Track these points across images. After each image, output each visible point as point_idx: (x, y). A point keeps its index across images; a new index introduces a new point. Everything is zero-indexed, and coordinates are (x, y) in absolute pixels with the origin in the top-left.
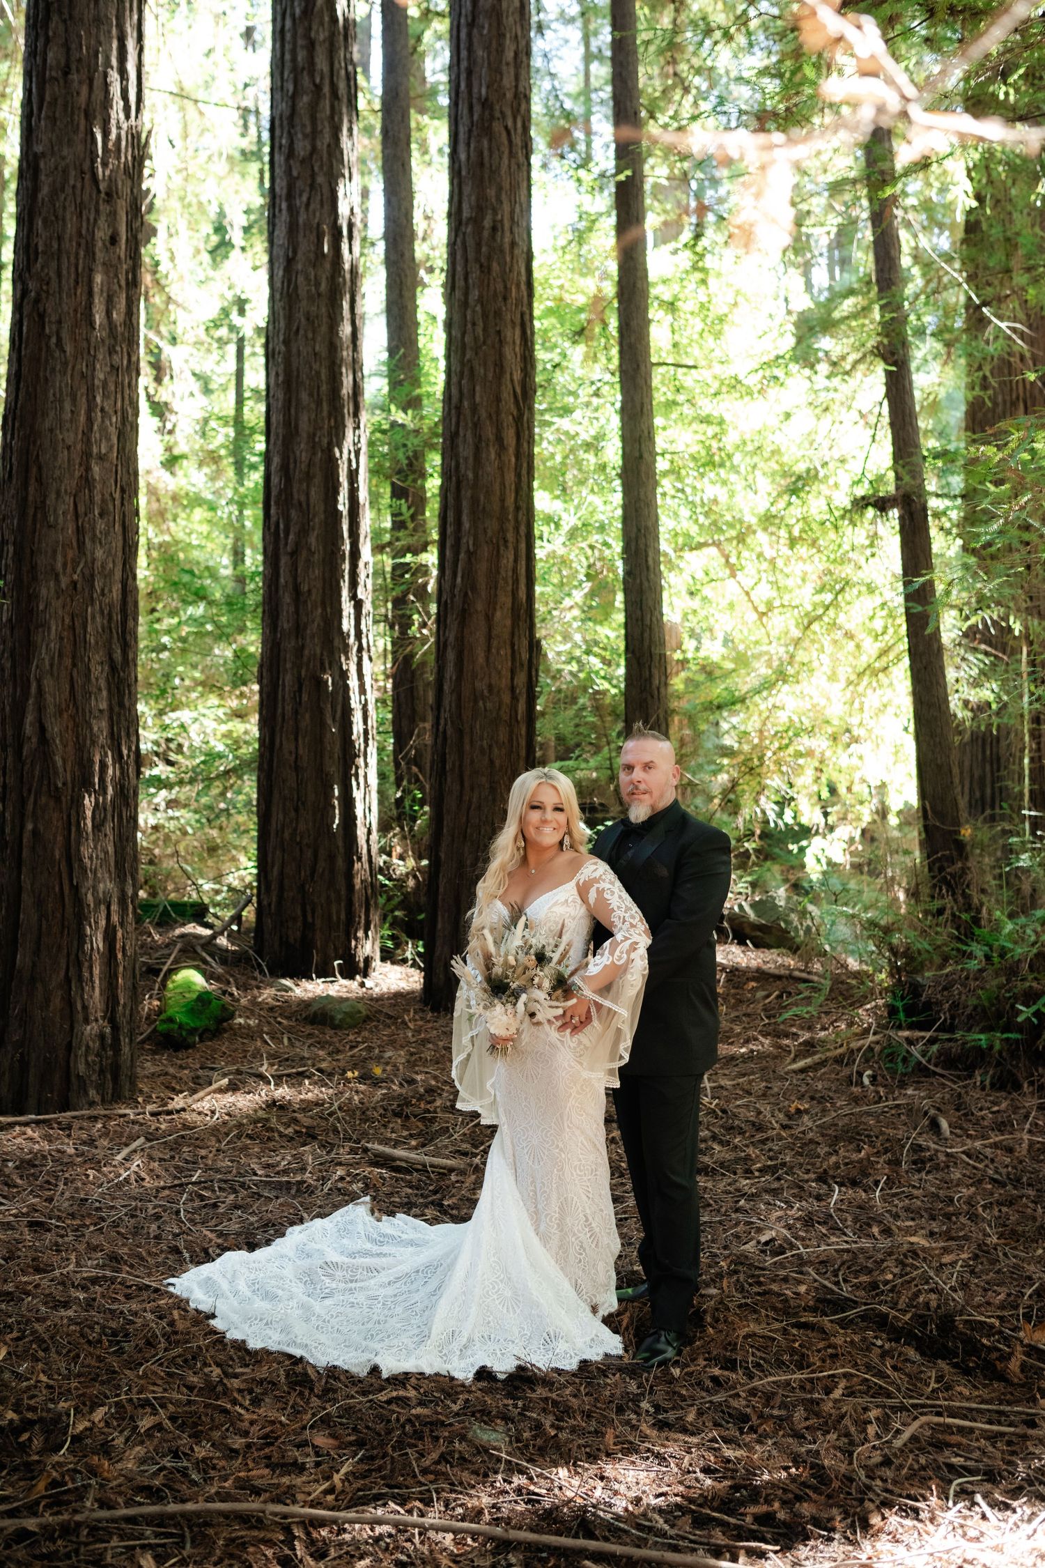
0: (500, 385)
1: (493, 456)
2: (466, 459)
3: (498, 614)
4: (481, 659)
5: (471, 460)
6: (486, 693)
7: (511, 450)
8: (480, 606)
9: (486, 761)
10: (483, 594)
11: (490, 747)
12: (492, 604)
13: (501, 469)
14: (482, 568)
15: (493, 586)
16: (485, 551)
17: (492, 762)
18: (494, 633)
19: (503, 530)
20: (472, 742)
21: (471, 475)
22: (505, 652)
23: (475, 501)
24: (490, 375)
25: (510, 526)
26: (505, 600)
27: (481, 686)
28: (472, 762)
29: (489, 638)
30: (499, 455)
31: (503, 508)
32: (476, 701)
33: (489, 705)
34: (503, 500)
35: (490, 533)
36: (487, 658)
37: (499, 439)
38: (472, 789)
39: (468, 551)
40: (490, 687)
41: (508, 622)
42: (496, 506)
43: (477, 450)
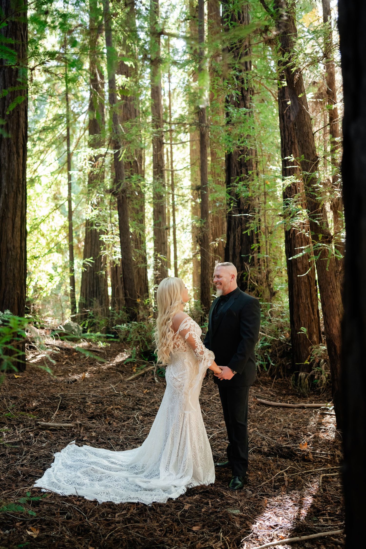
0: (18, 132)
1: (16, 159)
2: (5, 158)
3: (17, 219)
4: (10, 236)
5: (7, 159)
6: (12, 248)
7: (21, 158)
8: (10, 215)
9: (12, 275)
10: (11, 211)
11: (14, 269)
12: (14, 215)
13: (18, 164)
14: (11, 200)
15: (15, 208)
16: (12, 194)
17: (14, 275)
18: (15, 226)
19: (18, 187)
20: (6, 267)
21: (7, 165)
22: (19, 233)
23: (8, 175)
24: (15, 128)
25: (21, 186)
26: (19, 213)
27: (10, 246)
28: (6, 274)
29: (13, 227)
30: (17, 159)
31: (18, 179)
32: (8, 251)
33: (13, 253)
34: (18, 176)
35: (14, 188)
36: (12, 236)
37: (18, 153)
38: (6, 285)
39: (5, 194)
40: (14, 247)
41: (20, 222)
42: (16, 177)
43: (9, 156)
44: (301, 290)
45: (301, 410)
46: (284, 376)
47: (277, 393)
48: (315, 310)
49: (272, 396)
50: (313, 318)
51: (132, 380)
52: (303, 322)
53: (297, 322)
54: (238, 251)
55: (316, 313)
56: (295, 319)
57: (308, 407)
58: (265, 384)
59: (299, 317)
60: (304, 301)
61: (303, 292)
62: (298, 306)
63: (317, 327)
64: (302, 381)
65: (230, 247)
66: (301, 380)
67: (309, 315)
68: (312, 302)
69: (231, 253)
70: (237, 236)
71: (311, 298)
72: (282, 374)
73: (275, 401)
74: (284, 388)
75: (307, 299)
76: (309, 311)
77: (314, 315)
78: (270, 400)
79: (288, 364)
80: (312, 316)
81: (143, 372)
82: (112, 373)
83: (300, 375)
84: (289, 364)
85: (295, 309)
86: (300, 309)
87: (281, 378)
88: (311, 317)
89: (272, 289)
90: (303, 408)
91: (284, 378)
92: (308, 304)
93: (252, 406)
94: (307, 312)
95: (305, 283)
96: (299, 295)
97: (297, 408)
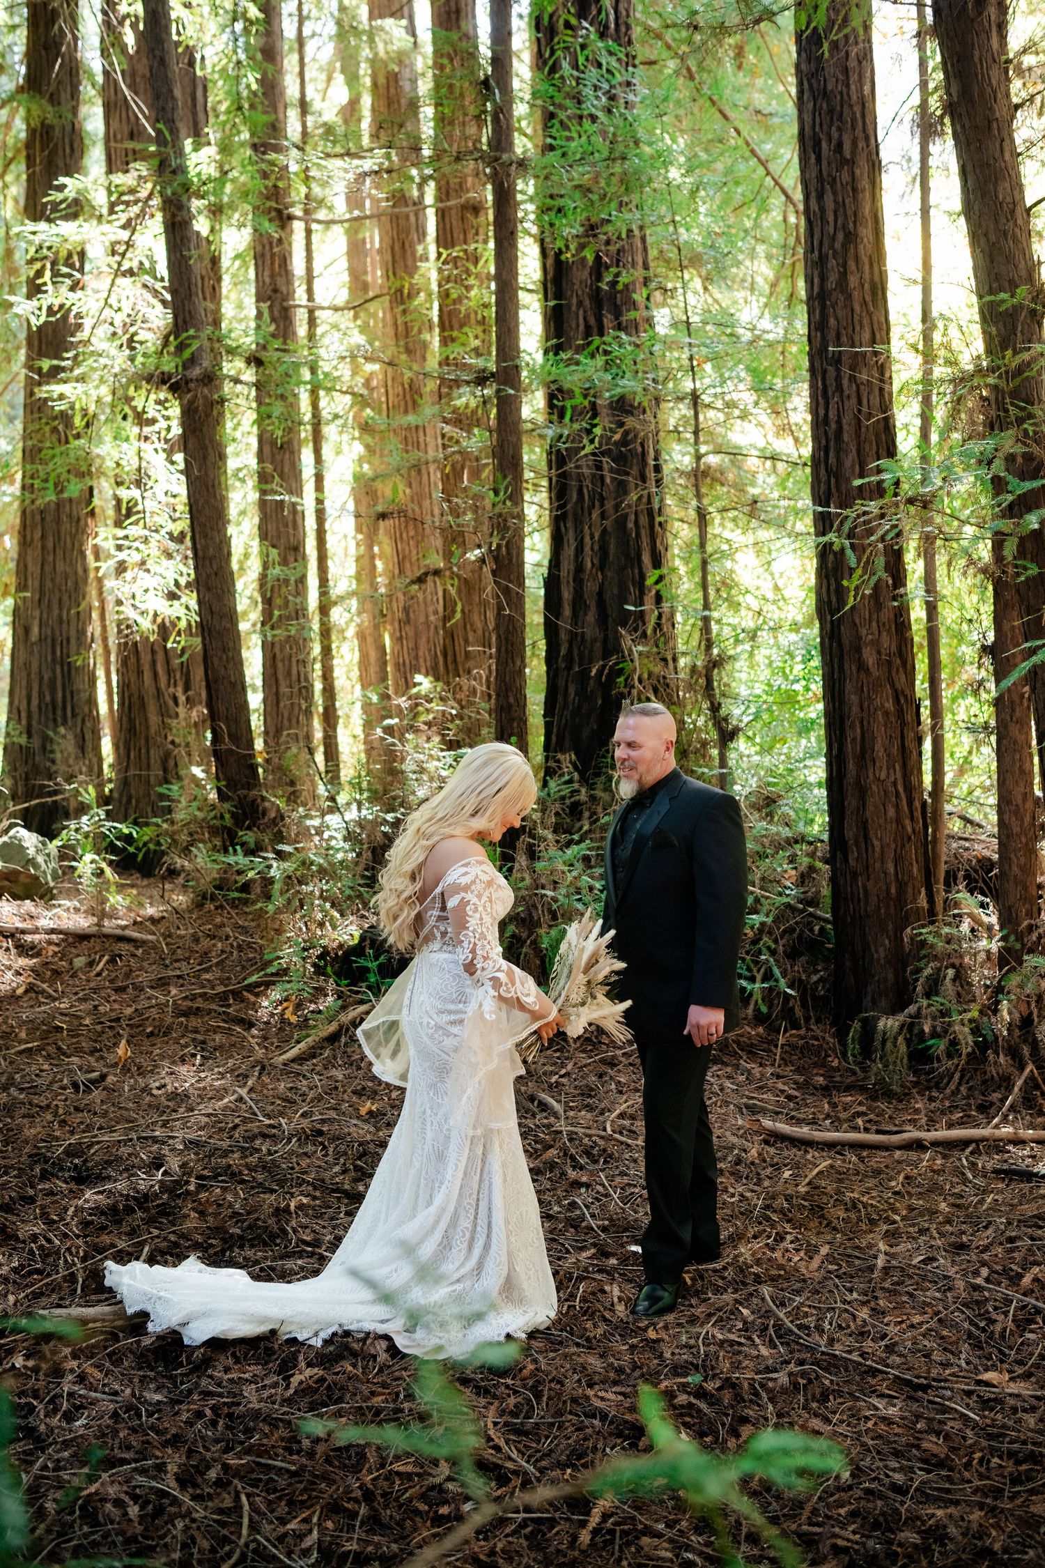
44: (874, 738)
45: (913, 1155)
46: (807, 1019)
47: (799, 1087)
48: (917, 804)
49: (790, 1098)
50: (909, 829)
51: (300, 1059)
52: (876, 843)
53: (857, 843)
54: (591, 587)
55: (918, 814)
56: (850, 834)
57: (935, 1144)
58: (751, 1051)
59: (864, 827)
60: (883, 776)
61: (878, 746)
62: (862, 792)
63: (921, 859)
64: (889, 1045)
65: (564, 574)
66: (884, 1042)
67: (898, 820)
68: (906, 776)
69: (567, 594)
70: (587, 539)
71: (904, 765)
72: (798, 1012)
73: (813, 1122)
74: (815, 1065)
75: (891, 767)
76: (897, 807)
77: (912, 819)
78: (799, 1122)
79: (815, 978)
80: (907, 822)
81: (333, 1027)
82: (215, 1030)
83: (881, 1024)
84: (821, 980)
85: (851, 802)
86: (870, 802)
87: (798, 1028)
88: (904, 827)
89: (726, 719)
90: (918, 1145)
91: (808, 1029)
92: (895, 784)
93: (754, 1152)
94: (891, 812)
95: (886, 713)
96: (865, 756)
97: (900, 1148)
